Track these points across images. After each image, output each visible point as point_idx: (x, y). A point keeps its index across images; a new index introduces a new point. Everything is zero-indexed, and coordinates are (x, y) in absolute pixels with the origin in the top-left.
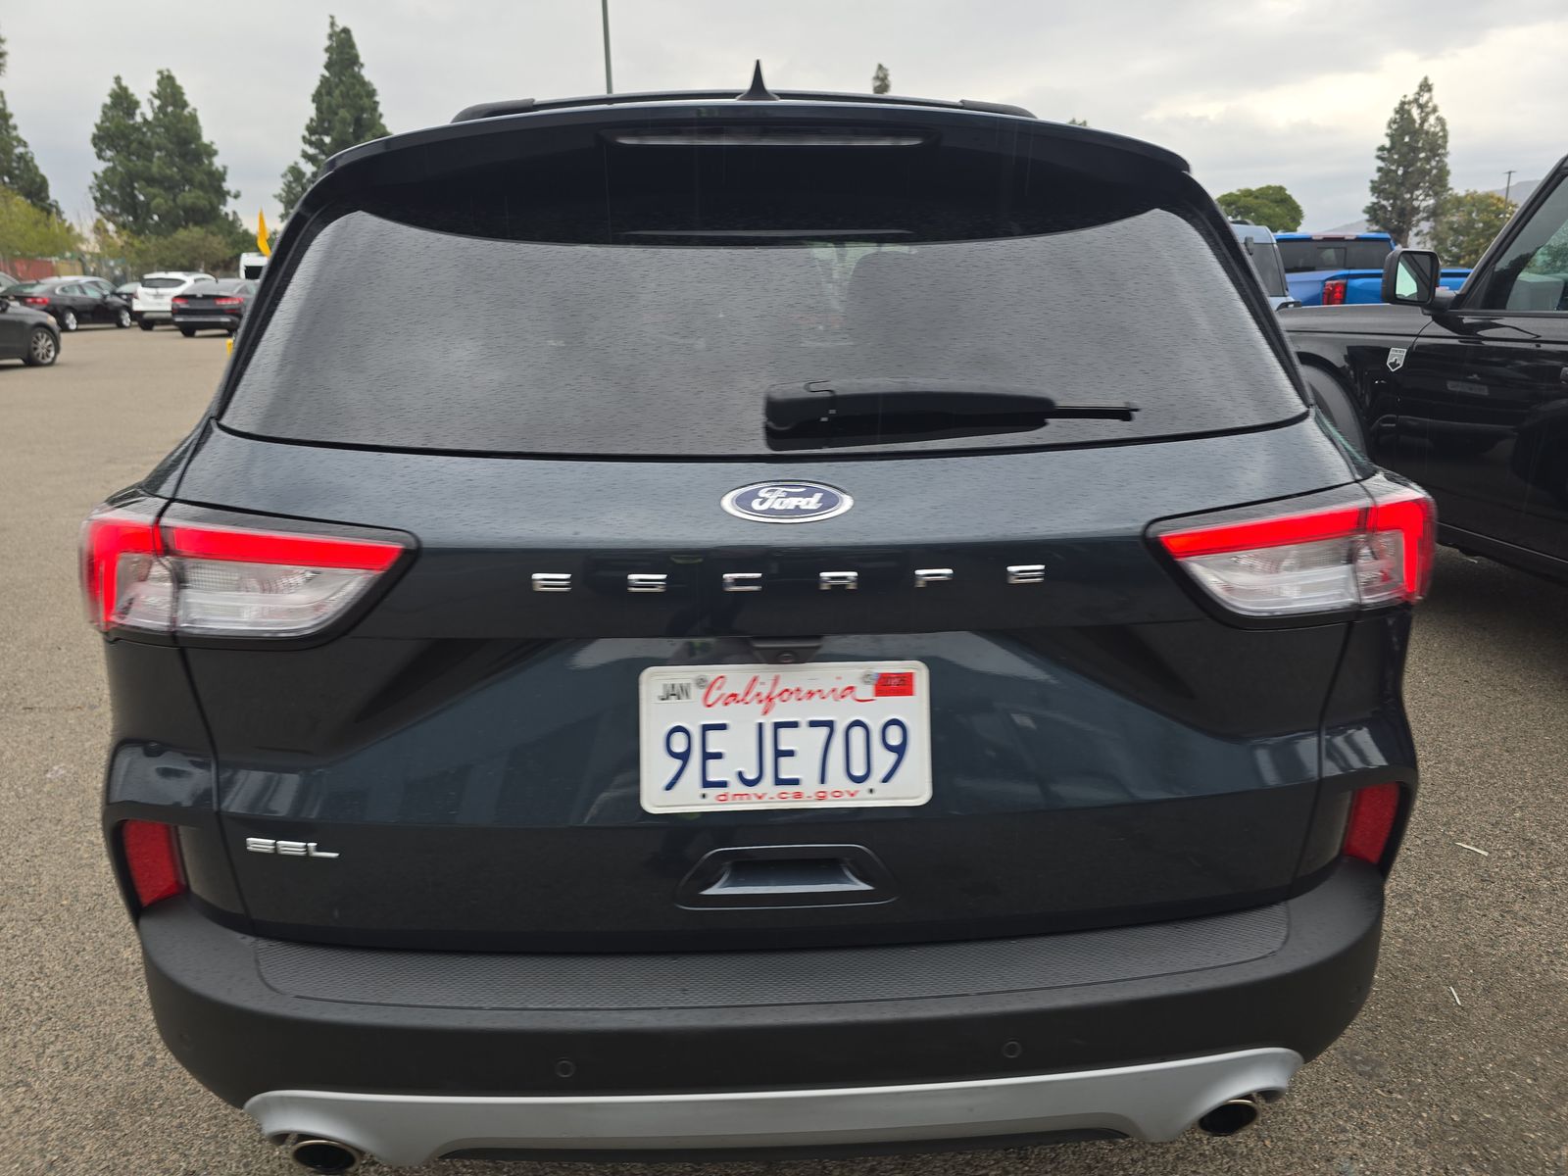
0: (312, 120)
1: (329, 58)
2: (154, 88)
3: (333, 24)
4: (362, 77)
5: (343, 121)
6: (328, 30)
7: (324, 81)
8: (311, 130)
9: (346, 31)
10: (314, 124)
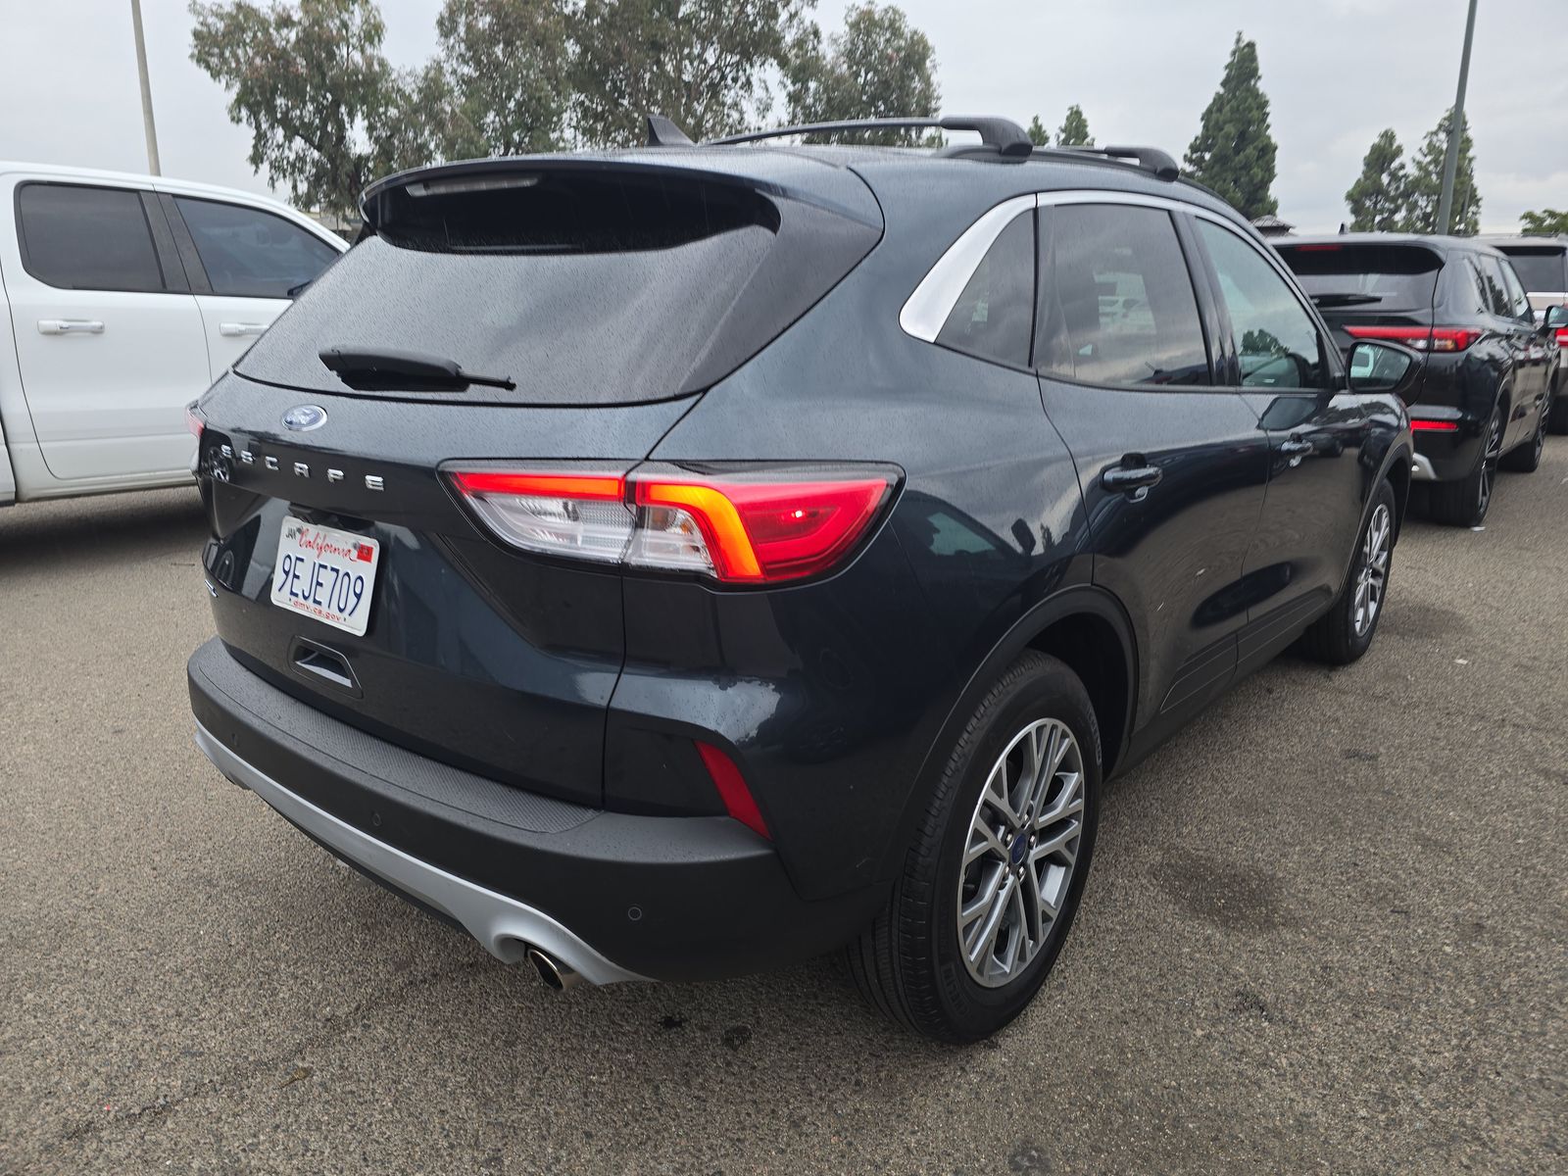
0: (1196, 139)
1: (1227, 75)
2: (1063, 123)
3: (1238, 41)
4: (1257, 90)
5: (1227, 137)
6: (1232, 47)
7: (1218, 99)
8: (1194, 148)
9: (1251, 46)
10: (1198, 142)
